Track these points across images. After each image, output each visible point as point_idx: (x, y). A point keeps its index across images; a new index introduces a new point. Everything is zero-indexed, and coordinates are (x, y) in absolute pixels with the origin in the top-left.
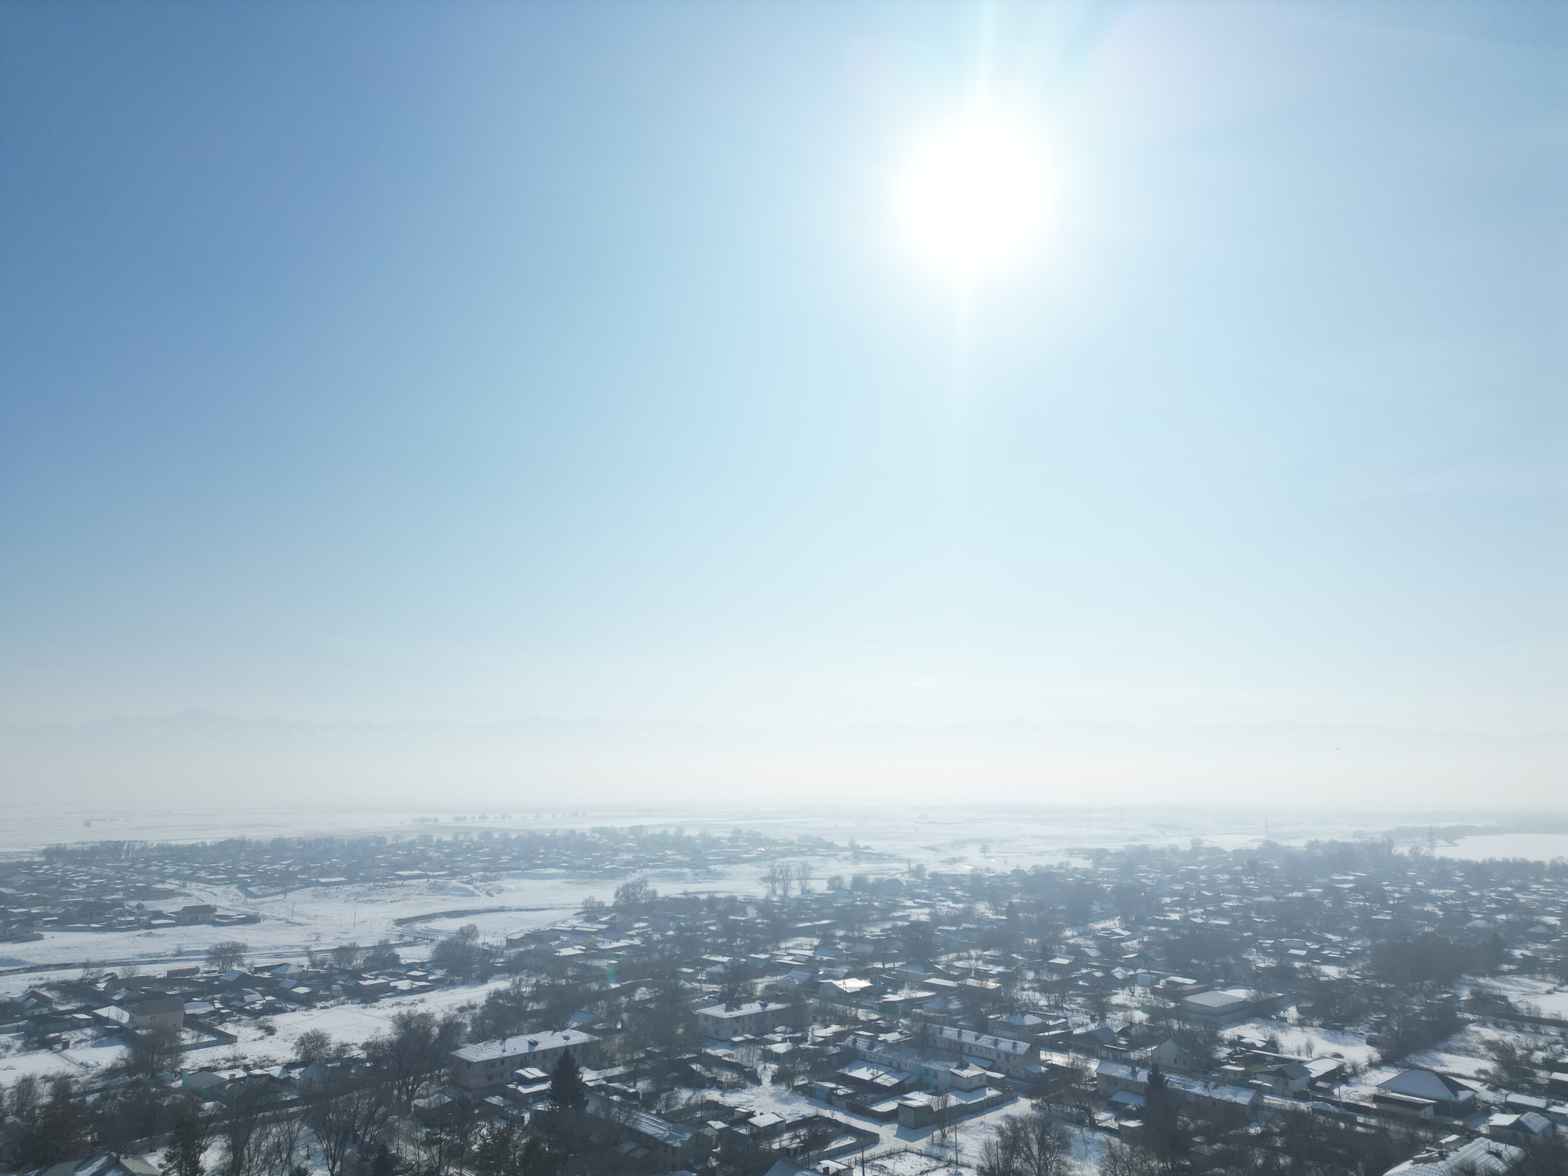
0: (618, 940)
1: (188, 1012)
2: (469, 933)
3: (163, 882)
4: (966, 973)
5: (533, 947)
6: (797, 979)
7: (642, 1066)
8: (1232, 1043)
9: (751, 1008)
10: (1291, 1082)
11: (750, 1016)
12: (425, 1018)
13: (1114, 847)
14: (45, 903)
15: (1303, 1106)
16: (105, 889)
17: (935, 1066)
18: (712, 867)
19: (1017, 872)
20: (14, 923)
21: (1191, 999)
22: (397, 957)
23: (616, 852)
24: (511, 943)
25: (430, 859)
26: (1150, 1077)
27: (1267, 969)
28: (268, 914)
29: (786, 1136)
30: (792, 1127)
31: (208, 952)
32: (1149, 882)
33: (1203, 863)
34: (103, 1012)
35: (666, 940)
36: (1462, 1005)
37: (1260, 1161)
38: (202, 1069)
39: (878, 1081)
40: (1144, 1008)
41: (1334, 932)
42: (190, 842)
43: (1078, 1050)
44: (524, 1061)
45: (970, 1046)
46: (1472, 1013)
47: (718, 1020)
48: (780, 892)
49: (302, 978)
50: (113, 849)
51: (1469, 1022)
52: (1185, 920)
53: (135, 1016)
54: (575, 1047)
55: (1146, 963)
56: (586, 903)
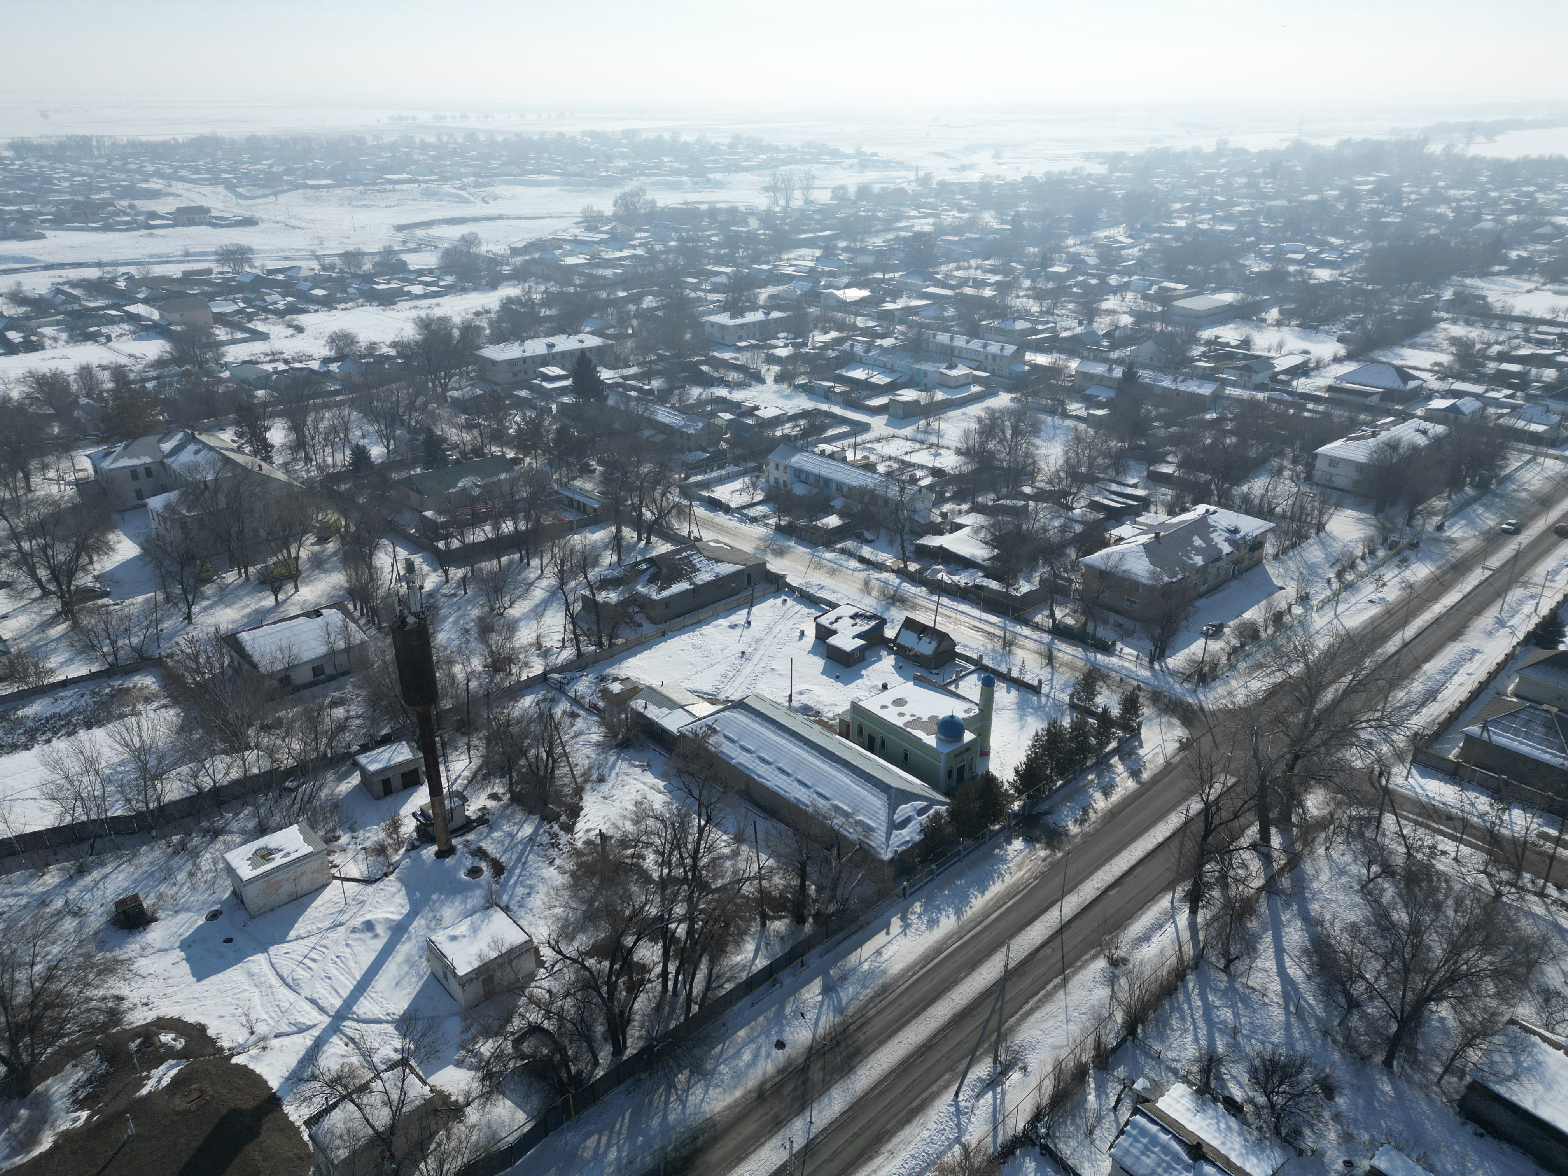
0: (621, 250)
1: (215, 310)
2: (470, 241)
3: (147, 181)
4: (964, 282)
5: (537, 255)
6: (799, 289)
7: (654, 367)
8: (1208, 343)
9: (753, 317)
10: (1254, 376)
11: (754, 324)
12: (443, 320)
13: (1134, 149)
14: (33, 200)
15: (1260, 396)
16: (89, 188)
17: (926, 367)
18: (712, 176)
19: (1029, 180)
20: (11, 220)
21: (1178, 303)
22: (404, 264)
23: (610, 158)
24: (515, 251)
25: (416, 162)
26: (1124, 373)
27: (1261, 274)
28: (264, 217)
29: (788, 425)
30: (794, 418)
31: (216, 253)
32: (1162, 188)
33: (1223, 166)
34: (133, 309)
35: (669, 251)
36: (1441, 305)
37: (1208, 441)
38: (244, 362)
39: (872, 380)
40: (1131, 313)
41: (1338, 235)
42: (161, 138)
43: (1061, 351)
44: (545, 360)
45: (961, 349)
46: (1448, 312)
47: (723, 327)
48: (782, 202)
49: (316, 281)
50: (83, 144)
51: (1442, 320)
52: (1191, 226)
53: (165, 314)
54: (591, 349)
55: (1143, 270)
56: (584, 211)
